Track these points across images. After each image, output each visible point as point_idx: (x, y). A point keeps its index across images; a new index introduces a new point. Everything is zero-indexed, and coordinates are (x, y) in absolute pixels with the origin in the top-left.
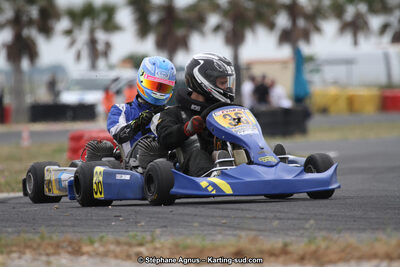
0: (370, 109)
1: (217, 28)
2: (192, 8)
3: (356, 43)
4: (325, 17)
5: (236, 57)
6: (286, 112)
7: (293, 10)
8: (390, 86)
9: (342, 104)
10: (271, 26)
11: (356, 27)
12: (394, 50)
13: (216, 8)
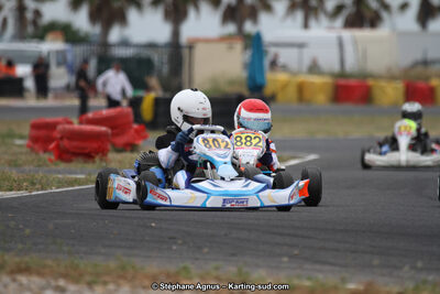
0: (321, 99)
3: (306, 26)
5: (176, 34)
9: (292, 93)
11: (308, 9)
12: (347, 34)
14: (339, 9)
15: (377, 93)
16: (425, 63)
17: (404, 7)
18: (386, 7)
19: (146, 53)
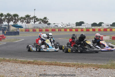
0: (24, 31)
1: (6, 21)
2: (4, 19)
3: (22, 23)
4: (19, 20)
5: (8, 24)
6: (15, 32)
7: (15, 19)
8: (26, 29)
9: (21, 30)
10: (13, 21)
11: (22, 22)
12: (26, 24)
13: (6, 19)
14: (26, 22)
15: (30, 30)
16: (35, 27)
17: (32, 21)
18: (30, 21)
19: (5, 26)
